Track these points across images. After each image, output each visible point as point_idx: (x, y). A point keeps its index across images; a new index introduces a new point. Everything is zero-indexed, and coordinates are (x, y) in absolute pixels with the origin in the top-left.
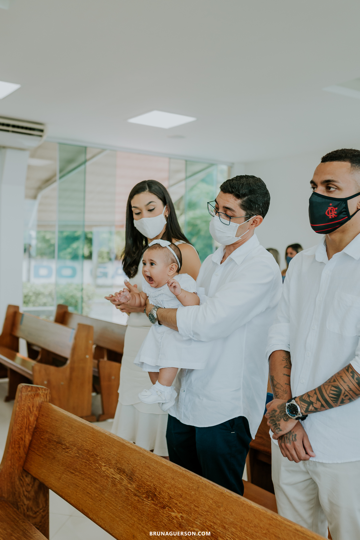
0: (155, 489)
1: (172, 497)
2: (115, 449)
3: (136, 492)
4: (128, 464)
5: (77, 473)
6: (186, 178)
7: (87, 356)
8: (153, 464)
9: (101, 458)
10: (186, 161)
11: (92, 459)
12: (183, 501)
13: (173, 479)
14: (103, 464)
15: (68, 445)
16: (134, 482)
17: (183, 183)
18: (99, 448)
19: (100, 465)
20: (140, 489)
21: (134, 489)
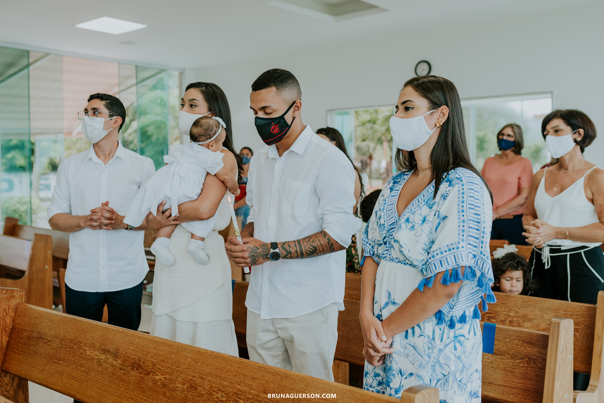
0: (140, 360)
1: (155, 363)
2: (98, 333)
3: (121, 367)
4: (112, 344)
5: (61, 362)
6: (137, 83)
7: (46, 267)
9: (85, 345)
10: (136, 67)
11: (75, 347)
12: (165, 365)
13: (155, 349)
14: (88, 349)
15: (49, 338)
16: (119, 358)
17: (134, 89)
18: (83, 335)
19: (85, 350)
20: (125, 363)
21: (120, 364)
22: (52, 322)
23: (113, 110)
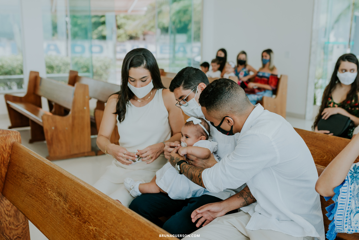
0: (80, 208)
1: (90, 214)
2: (56, 177)
3: (68, 211)
4: (64, 189)
5: (34, 197)
8: (79, 189)
9: (48, 185)
11: (42, 186)
12: (97, 217)
13: (91, 200)
14: (49, 190)
15: (28, 175)
16: (67, 203)
18: (47, 177)
19: (47, 190)
20: (71, 208)
21: (67, 208)
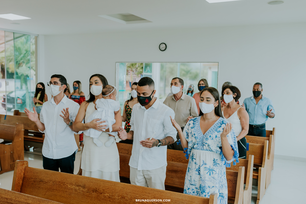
0: (96, 189)
1: (104, 190)
4: (81, 183)
5: (55, 191)
9: (67, 183)
11: (62, 184)
12: (109, 190)
13: (104, 184)
15: (47, 181)
16: (86, 188)
18: (65, 180)
19: (67, 186)
20: (89, 190)
21: (86, 191)
22: (47, 174)
23: (62, 82)
